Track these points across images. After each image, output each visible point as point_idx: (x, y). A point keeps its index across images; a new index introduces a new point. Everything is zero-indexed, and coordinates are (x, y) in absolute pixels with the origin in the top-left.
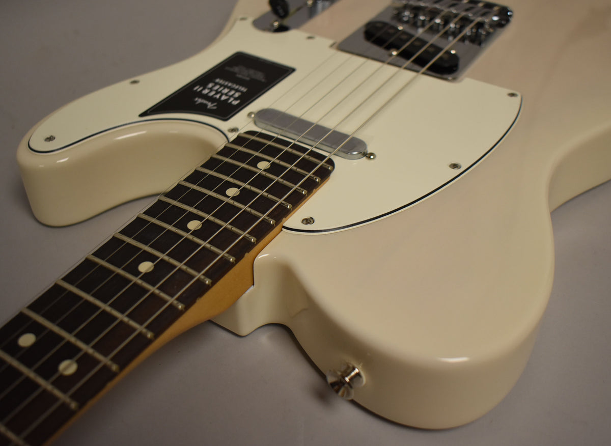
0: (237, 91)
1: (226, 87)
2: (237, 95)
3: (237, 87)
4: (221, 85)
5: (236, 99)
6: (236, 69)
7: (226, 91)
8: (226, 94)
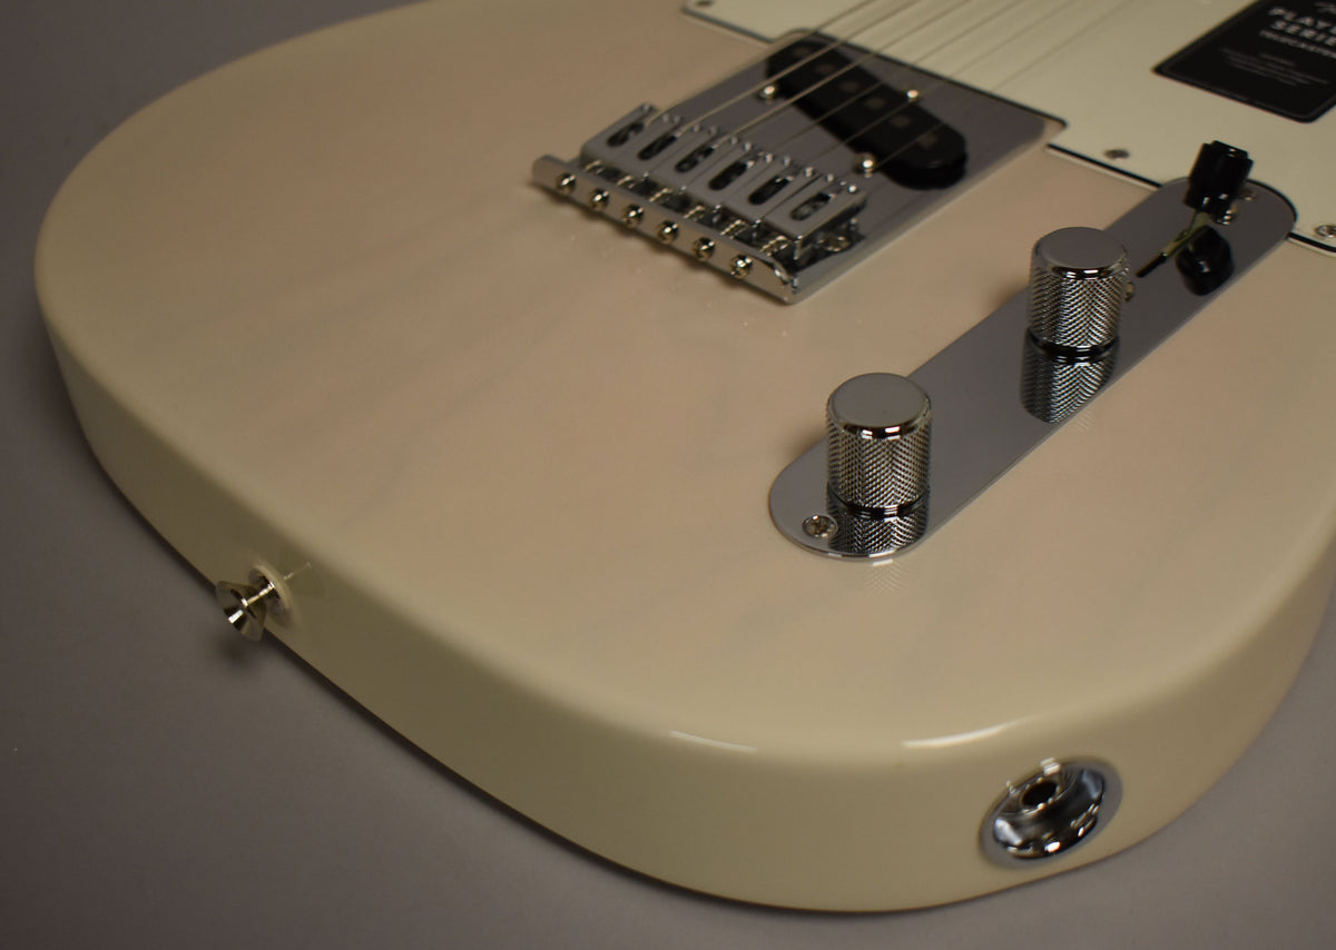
0: (1282, 33)
1: (1310, 41)
2: (1280, 25)
3: (1284, 40)
4: (1322, 44)
5: (1280, 18)
6: (1300, 78)
7: (1308, 34)
8: (1304, 27)
